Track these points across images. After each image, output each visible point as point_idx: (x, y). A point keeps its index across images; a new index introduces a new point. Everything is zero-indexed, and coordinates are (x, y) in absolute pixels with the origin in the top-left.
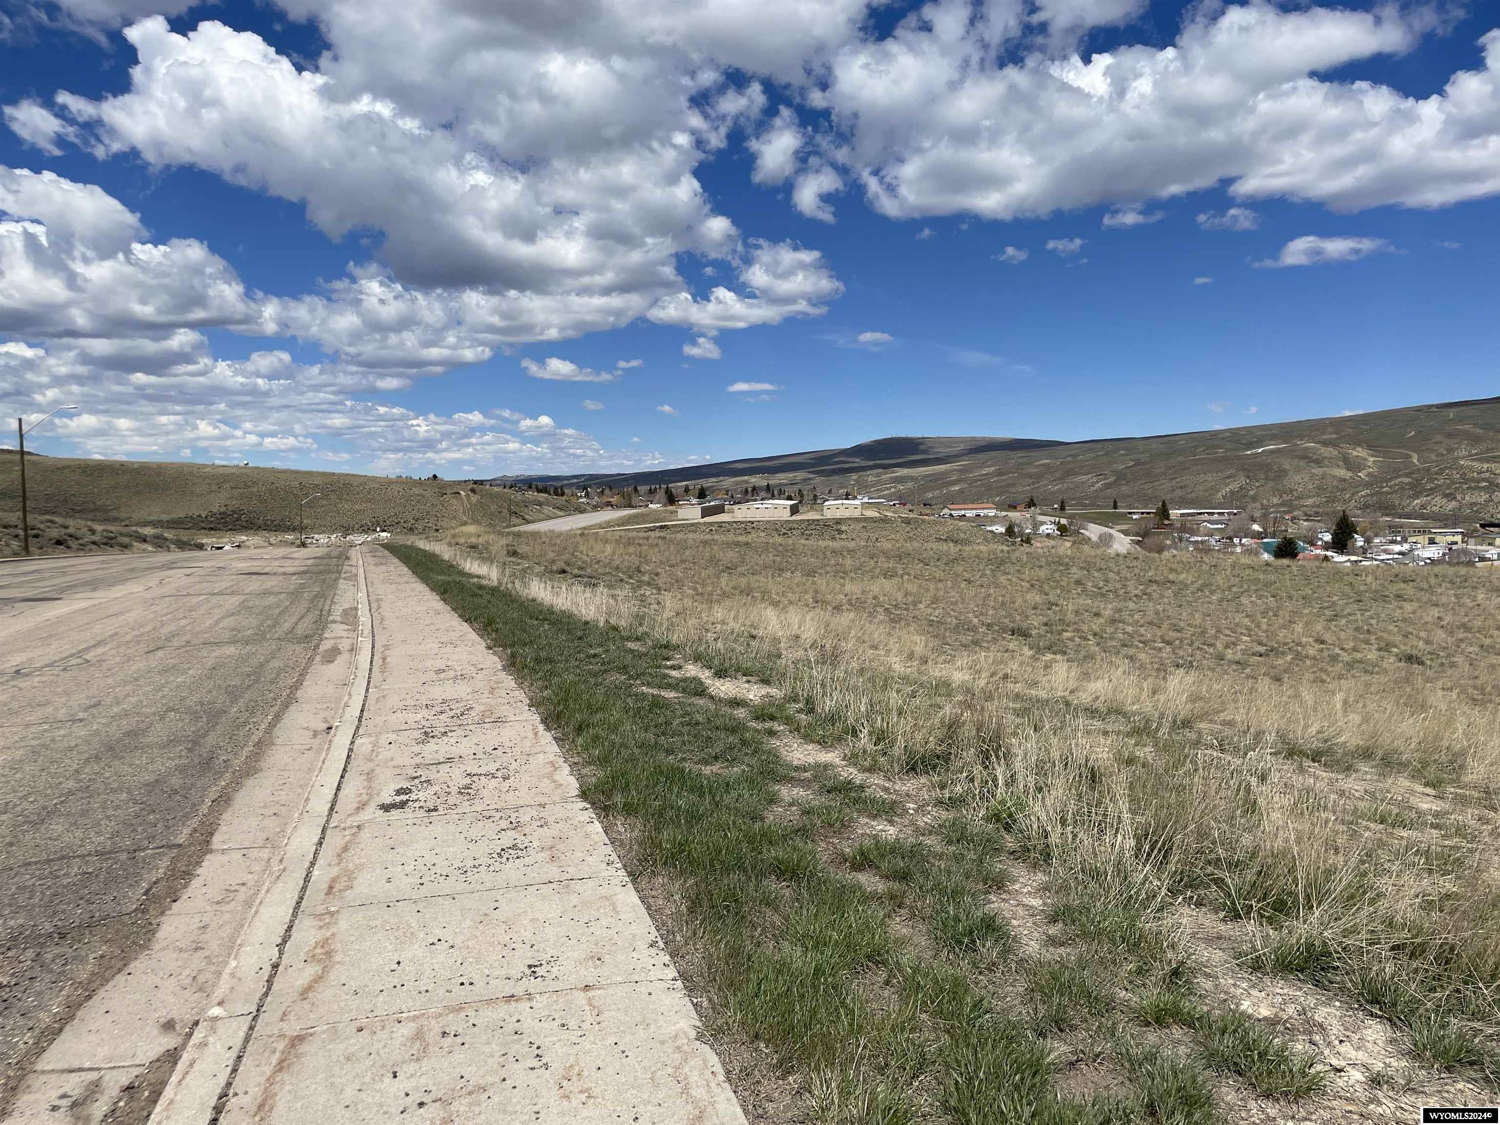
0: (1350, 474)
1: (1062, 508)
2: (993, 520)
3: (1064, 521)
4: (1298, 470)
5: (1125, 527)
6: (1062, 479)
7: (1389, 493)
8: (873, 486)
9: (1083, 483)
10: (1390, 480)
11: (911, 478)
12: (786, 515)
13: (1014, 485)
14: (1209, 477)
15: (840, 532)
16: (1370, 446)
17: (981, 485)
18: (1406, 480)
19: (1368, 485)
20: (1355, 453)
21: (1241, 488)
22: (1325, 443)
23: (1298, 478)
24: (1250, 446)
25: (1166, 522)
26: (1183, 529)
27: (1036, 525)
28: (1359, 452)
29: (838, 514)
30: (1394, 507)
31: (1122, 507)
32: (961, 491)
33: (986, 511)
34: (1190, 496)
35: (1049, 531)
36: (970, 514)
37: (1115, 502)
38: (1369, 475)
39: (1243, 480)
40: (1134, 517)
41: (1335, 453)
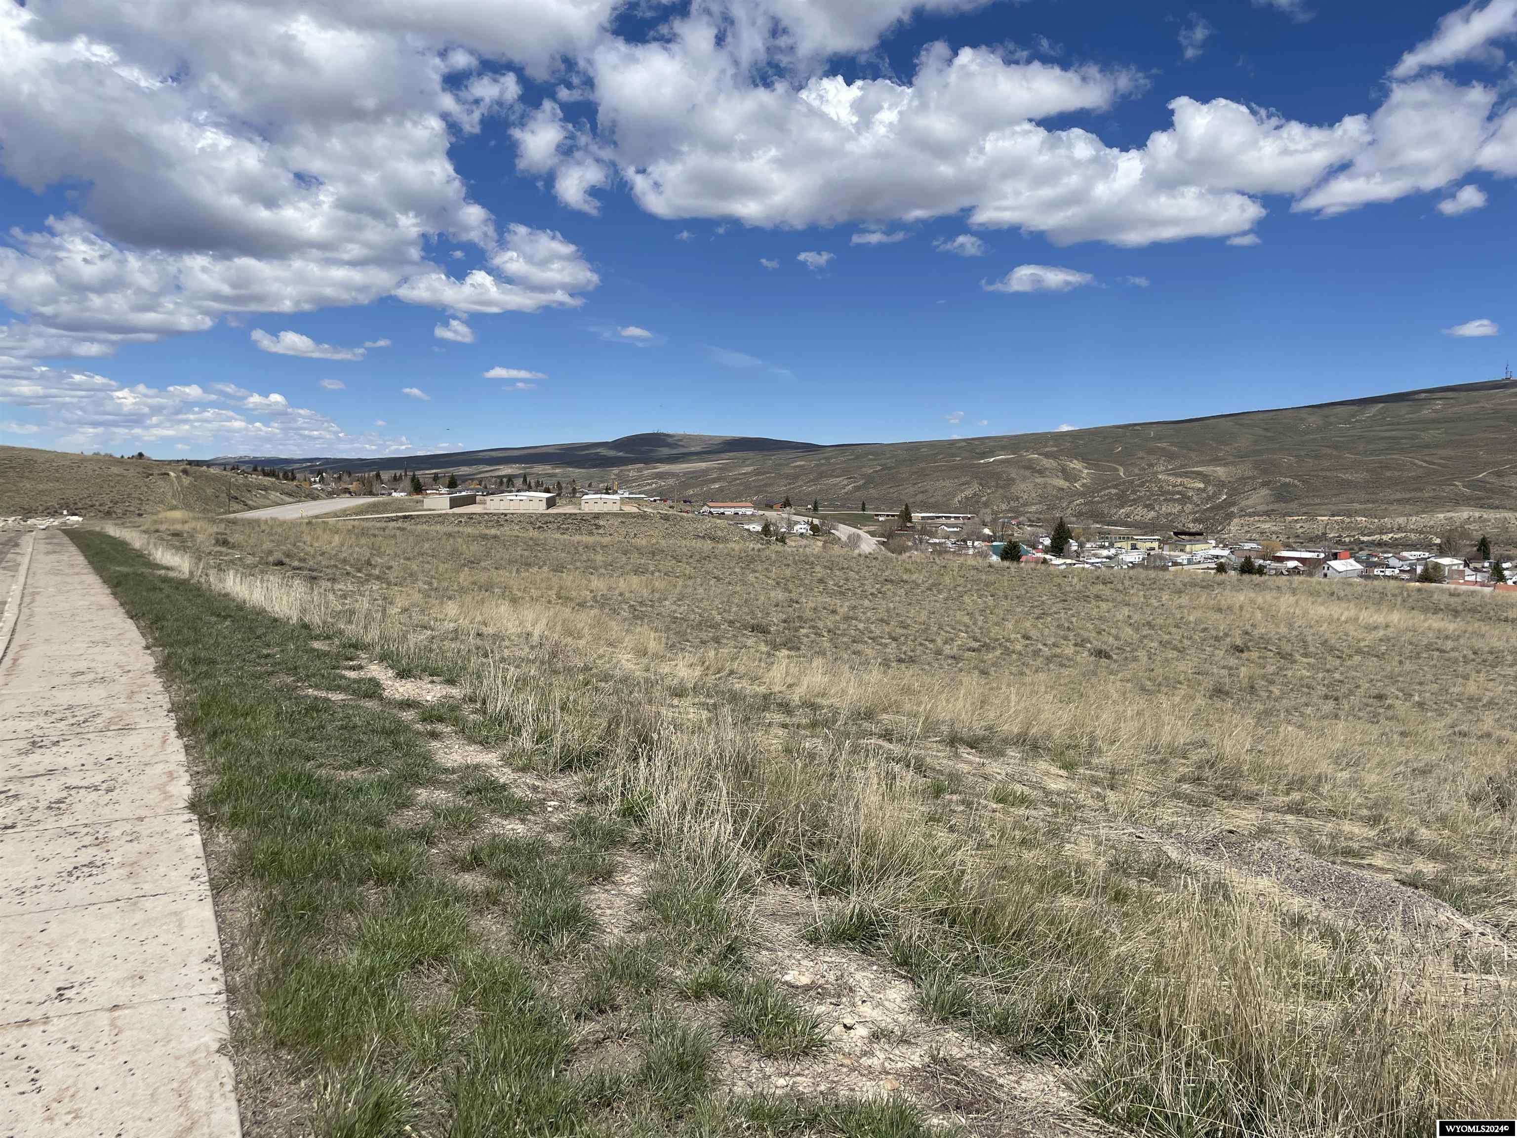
0: (1067, 484)
1: (815, 509)
2: (751, 519)
3: (816, 521)
4: (1024, 479)
5: (872, 528)
6: (815, 481)
7: (1099, 502)
8: (634, 481)
9: (835, 485)
10: (1101, 490)
11: (673, 475)
12: (542, 508)
13: (771, 485)
14: (947, 483)
15: (598, 527)
16: (1084, 459)
17: (741, 484)
18: (1114, 491)
19: (1082, 495)
20: (1072, 465)
21: (975, 494)
22: (1047, 455)
23: (1023, 486)
24: (983, 455)
25: (909, 524)
26: (924, 531)
27: (791, 524)
28: (1076, 465)
29: (596, 509)
30: (1103, 515)
31: (871, 510)
32: (721, 489)
33: (743, 510)
34: (933, 500)
35: (803, 531)
36: (729, 512)
37: (864, 504)
38: (1083, 485)
39: (975, 487)
40: (881, 519)
41: (1055, 464)
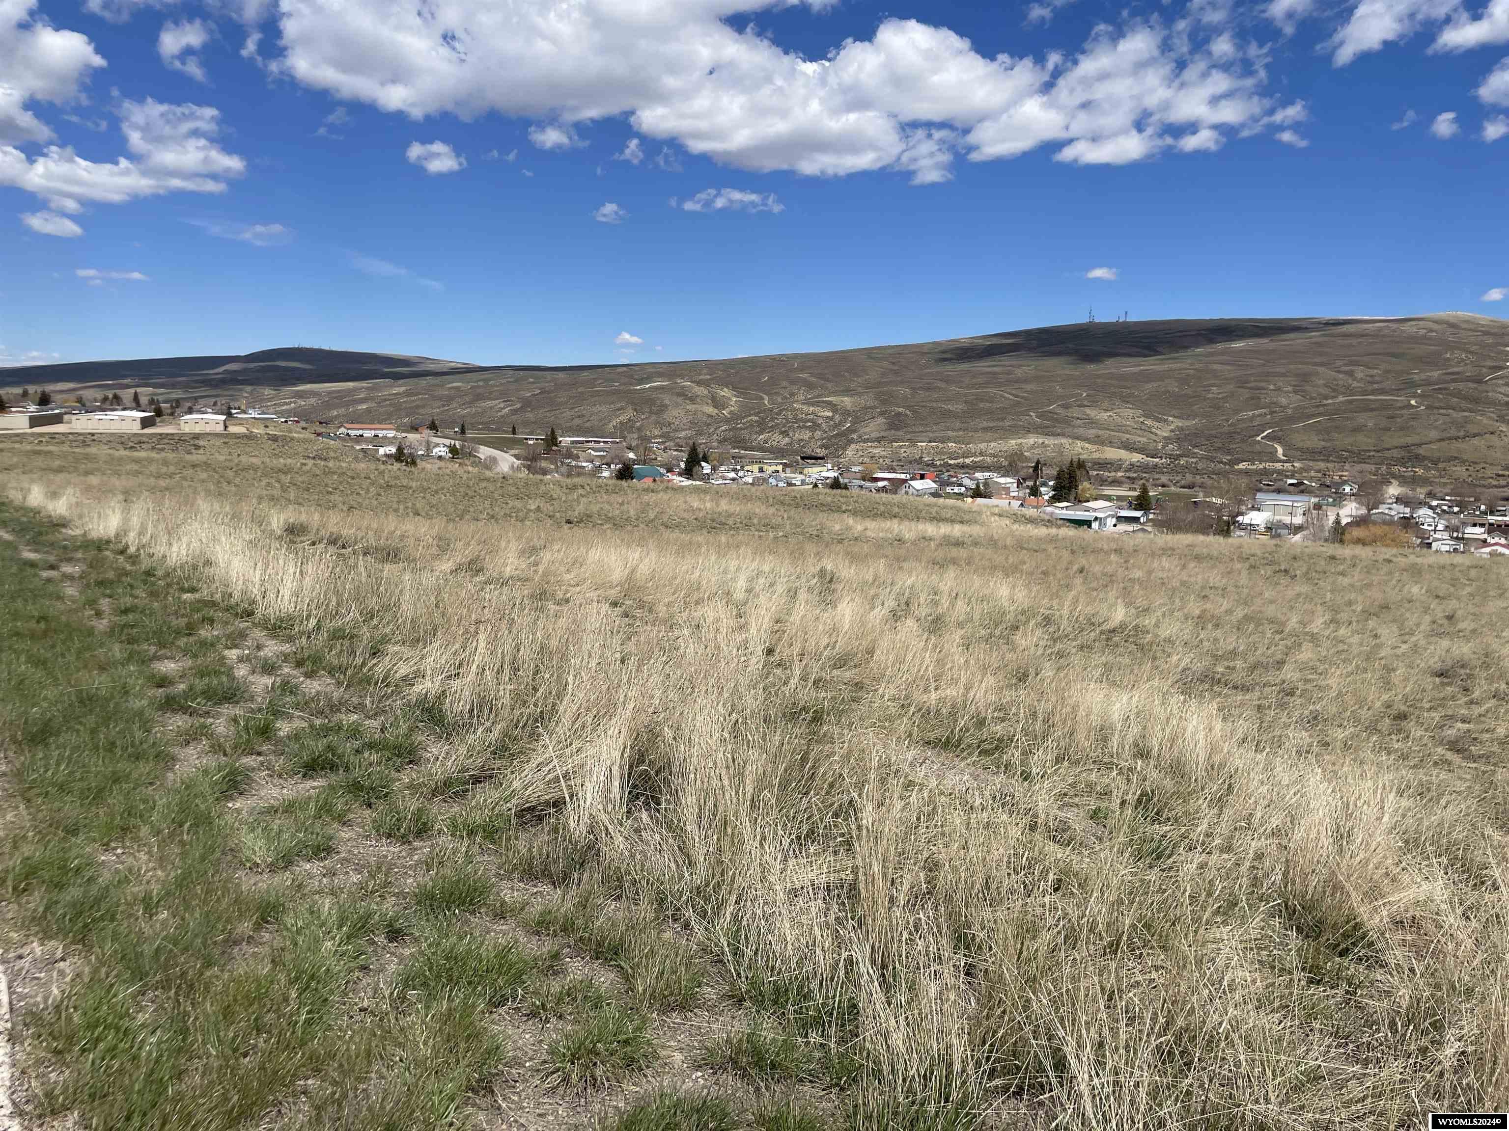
0: (716, 411)
1: (463, 431)
2: (386, 441)
3: (458, 444)
4: (677, 405)
5: (516, 452)
6: (471, 403)
7: (741, 429)
8: (269, 400)
9: (491, 408)
10: (744, 418)
12: (136, 428)
13: (423, 407)
14: (604, 408)
16: (734, 388)
17: (390, 405)
18: (755, 418)
19: (727, 421)
20: (722, 393)
21: (629, 420)
22: (699, 383)
23: (675, 413)
24: (641, 381)
25: (554, 448)
26: (569, 455)
27: (429, 447)
28: (725, 392)
29: (197, 429)
30: (743, 441)
31: (522, 433)
32: (368, 411)
33: (385, 432)
34: (588, 424)
35: (443, 454)
36: (368, 434)
37: (514, 428)
38: (731, 412)
39: (630, 413)
40: (531, 442)
41: (706, 392)
